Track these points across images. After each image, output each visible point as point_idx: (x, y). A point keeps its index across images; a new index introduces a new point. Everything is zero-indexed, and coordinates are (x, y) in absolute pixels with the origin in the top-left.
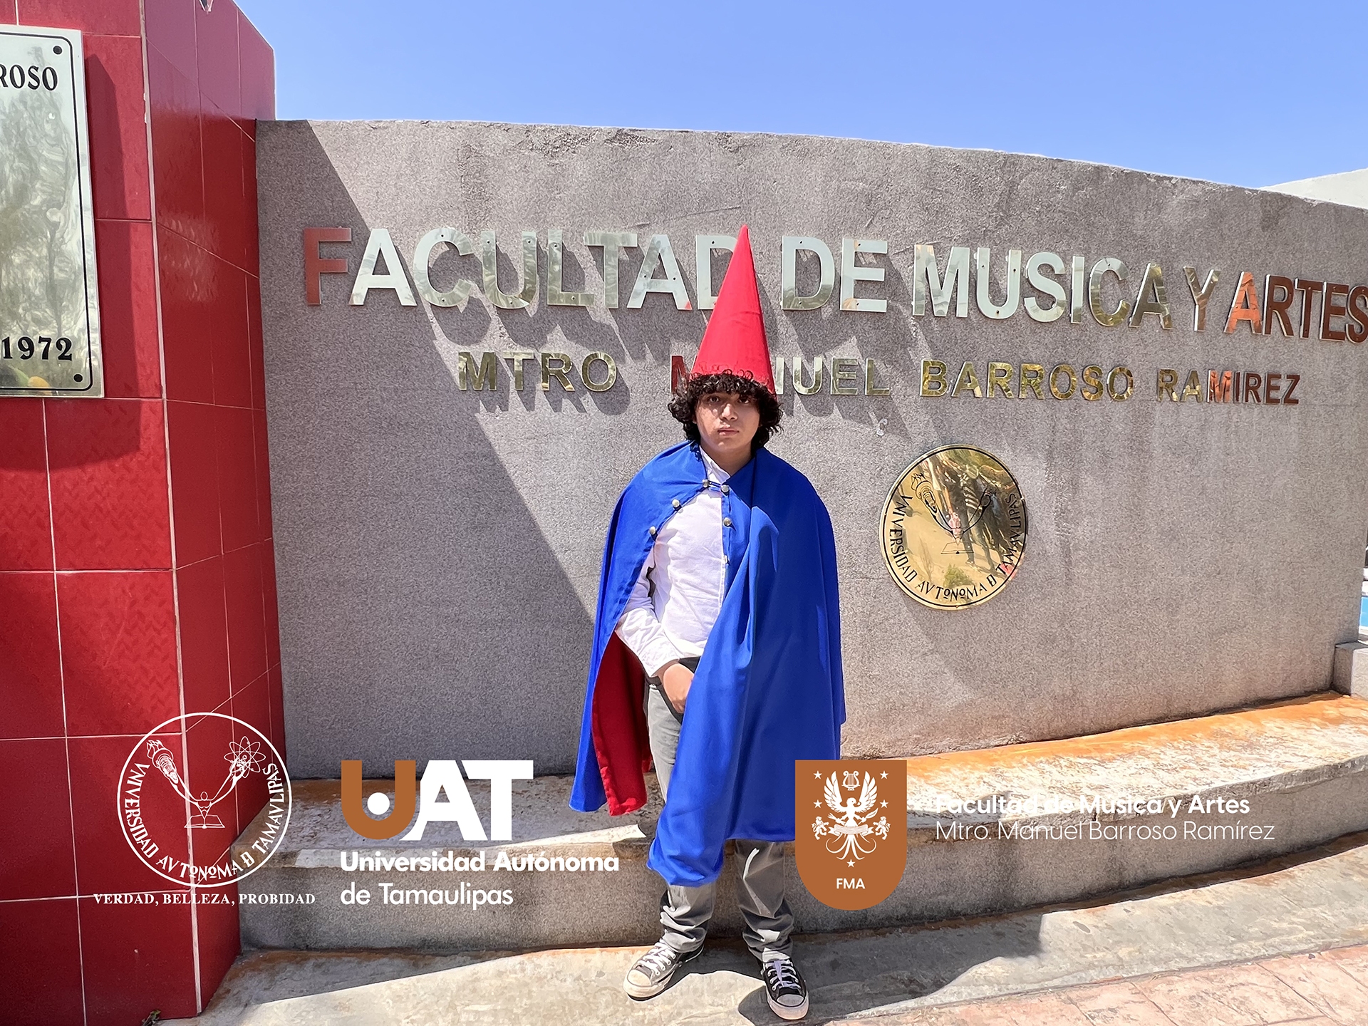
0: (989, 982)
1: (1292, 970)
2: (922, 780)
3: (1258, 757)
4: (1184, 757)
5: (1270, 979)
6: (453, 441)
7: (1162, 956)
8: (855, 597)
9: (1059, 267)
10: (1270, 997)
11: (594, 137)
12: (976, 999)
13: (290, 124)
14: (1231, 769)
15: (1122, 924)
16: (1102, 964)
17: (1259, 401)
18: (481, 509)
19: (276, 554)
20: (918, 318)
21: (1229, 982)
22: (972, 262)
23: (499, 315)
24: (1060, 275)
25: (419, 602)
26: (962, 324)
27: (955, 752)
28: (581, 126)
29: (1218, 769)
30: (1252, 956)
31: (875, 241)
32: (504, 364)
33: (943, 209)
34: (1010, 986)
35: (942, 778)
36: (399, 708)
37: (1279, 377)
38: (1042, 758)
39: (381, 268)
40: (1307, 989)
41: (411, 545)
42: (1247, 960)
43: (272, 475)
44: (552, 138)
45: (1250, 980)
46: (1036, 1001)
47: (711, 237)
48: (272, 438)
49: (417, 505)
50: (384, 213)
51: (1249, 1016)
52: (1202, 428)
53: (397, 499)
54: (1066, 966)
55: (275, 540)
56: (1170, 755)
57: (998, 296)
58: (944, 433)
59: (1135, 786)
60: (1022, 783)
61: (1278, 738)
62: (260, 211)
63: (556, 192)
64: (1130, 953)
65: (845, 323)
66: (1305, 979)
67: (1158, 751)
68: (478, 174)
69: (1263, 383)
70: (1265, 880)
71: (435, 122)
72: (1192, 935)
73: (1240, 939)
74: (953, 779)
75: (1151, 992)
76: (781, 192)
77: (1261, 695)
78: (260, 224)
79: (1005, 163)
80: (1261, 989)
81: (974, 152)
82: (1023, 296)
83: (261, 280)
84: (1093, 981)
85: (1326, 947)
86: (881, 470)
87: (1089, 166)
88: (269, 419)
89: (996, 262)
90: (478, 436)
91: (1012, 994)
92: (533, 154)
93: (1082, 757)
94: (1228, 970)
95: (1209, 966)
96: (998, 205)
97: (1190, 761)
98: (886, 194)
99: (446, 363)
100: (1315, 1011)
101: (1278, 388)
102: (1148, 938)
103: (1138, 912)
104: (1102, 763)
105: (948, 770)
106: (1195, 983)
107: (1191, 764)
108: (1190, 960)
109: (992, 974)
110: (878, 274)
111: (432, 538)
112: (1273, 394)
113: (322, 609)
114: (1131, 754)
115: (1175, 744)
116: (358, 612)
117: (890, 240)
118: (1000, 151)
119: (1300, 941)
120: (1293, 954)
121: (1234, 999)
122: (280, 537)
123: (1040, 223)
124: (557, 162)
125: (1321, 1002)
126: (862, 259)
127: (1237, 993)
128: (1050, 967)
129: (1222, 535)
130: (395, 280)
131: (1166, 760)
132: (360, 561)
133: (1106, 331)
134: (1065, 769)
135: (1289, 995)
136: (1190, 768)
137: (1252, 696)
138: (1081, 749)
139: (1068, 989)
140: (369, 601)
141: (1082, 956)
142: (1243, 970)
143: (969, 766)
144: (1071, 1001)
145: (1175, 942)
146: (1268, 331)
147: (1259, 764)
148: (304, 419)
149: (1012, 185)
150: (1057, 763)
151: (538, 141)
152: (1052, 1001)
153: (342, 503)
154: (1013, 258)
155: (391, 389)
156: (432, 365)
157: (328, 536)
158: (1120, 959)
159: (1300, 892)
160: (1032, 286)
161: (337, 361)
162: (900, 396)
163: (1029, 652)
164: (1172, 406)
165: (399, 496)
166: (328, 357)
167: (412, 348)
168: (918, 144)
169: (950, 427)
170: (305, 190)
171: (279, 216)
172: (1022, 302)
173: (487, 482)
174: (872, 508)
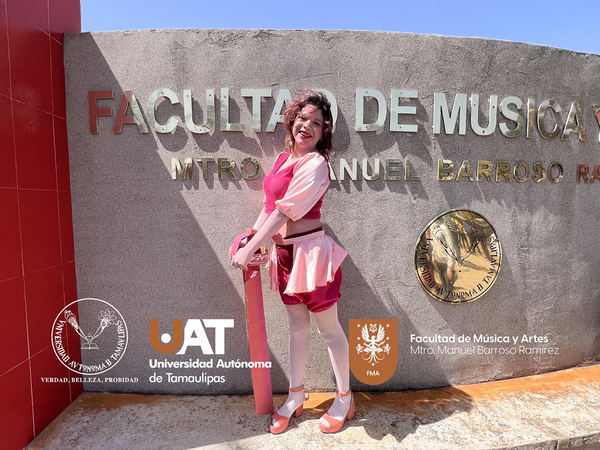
6: (169, 208)
8: (399, 296)
9: (519, 104)
11: (247, 35)
18: (185, 246)
19: (76, 269)
20: (436, 135)
22: (468, 103)
23: (194, 137)
24: (520, 110)
25: (152, 297)
26: (462, 138)
28: (239, 29)
31: (410, 91)
32: (197, 165)
33: (451, 72)
36: (142, 355)
38: (512, 394)
39: (129, 112)
43: (74, 226)
44: (223, 36)
48: (74, 207)
49: (150, 243)
50: (132, 82)
53: (139, 240)
55: (76, 261)
56: (593, 395)
57: (483, 121)
58: (452, 202)
59: (578, 421)
60: (503, 414)
62: (66, 83)
63: (225, 67)
65: (393, 139)
68: (182, 58)
71: (158, 30)
76: (355, 64)
78: (66, 90)
79: (487, 46)
81: (469, 39)
82: (498, 122)
83: (67, 121)
86: (414, 223)
87: (538, 46)
88: (72, 196)
89: (483, 103)
90: (183, 205)
92: (212, 46)
96: (483, 70)
98: (417, 64)
99: (165, 164)
110: (412, 110)
115: (593, 384)
117: (419, 91)
118: (484, 38)
122: (78, 260)
123: (508, 80)
124: (226, 50)
126: (403, 101)
131: (591, 398)
132: (120, 274)
133: (547, 143)
138: (534, 386)
140: (125, 296)
148: (90, 196)
149: (491, 58)
150: (522, 397)
151: (215, 38)
154: (493, 100)
155: (136, 179)
156: (157, 165)
157: (104, 259)
160: (504, 116)
161: (107, 164)
162: (426, 180)
163: (501, 328)
164: (585, 186)
165: (140, 238)
166: (102, 162)
167: (147, 156)
168: (436, 35)
169: (455, 198)
170: (89, 70)
171: (76, 85)
172: (498, 126)
173: (188, 231)
174: (410, 245)
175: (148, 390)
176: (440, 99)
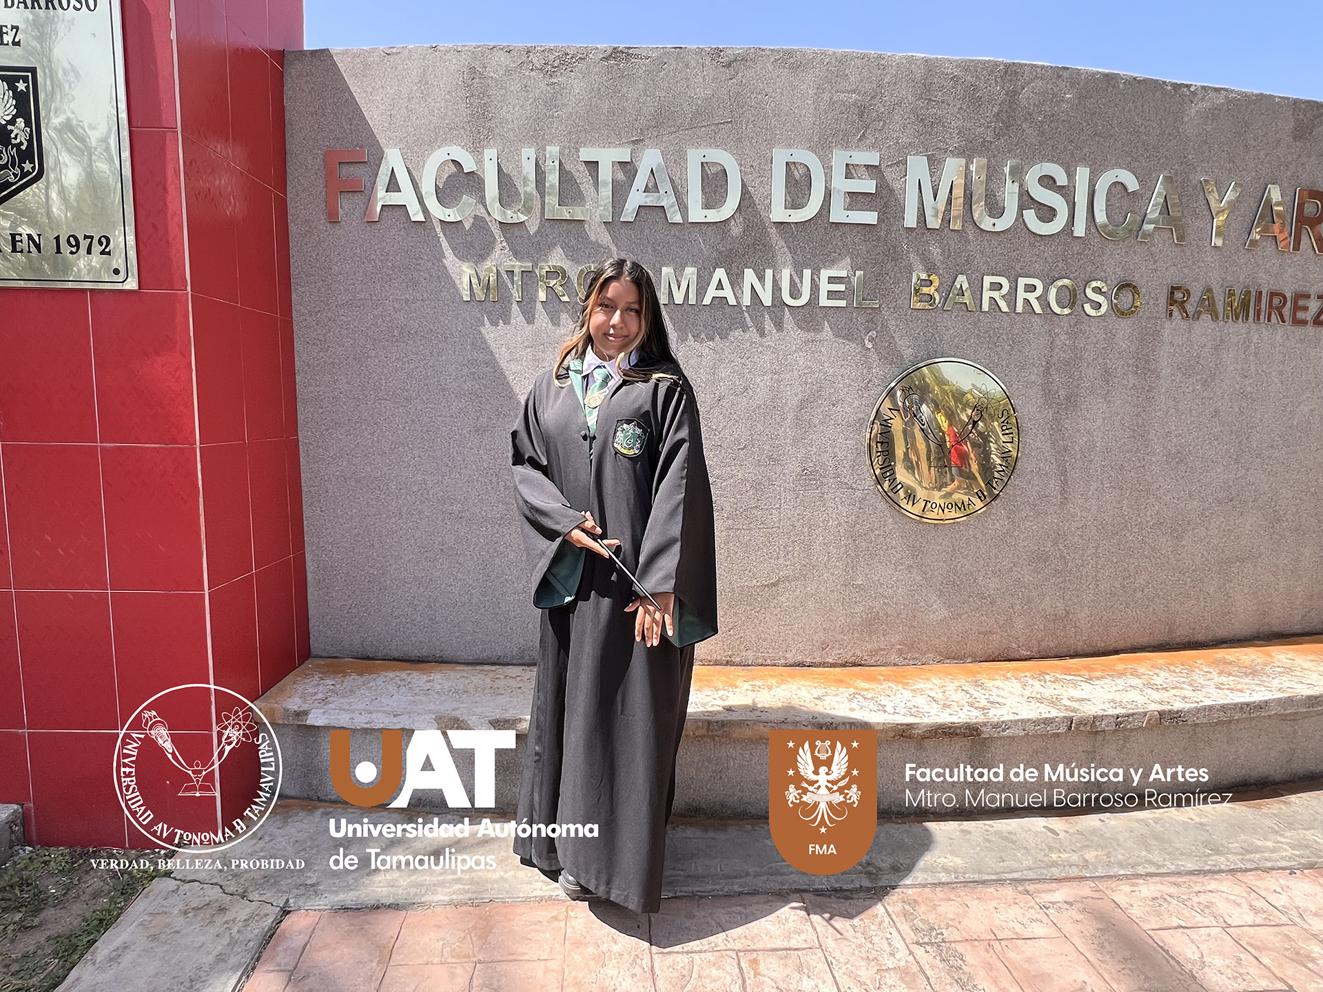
0: (946, 870)
1: (1270, 882)
2: (900, 686)
3: (1259, 682)
4: (1177, 679)
5: (1241, 889)
6: (457, 349)
7: (1130, 861)
8: (840, 507)
9: (1062, 180)
10: (1239, 905)
11: (591, 55)
12: (930, 884)
13: (313, 53)
14: (1227, 692)
15: (1094, 831)
16: (1065, 863)
17: (1284, 321)
18: (483, 413)
19: (301, 452)
20: (910, 230)
21: (1197, 888)
22: (968, 173)
23: (501, 229)
24: (1063, 187)
25: (427, 499)
26: (955, 236)
27: (939, 665)
28: (578, 46)
29: (1213, 691)
30: (1227, 868)
31: (867, 153)
32: (505, 276)
33: (939, 120)
34: (967, 875)
35: (921, 685)
36: (408, 596)
37: (1308, 296)
38: (1027, 674)
39: (393, 186)
40: (1281, 900)
41: (420, 445)
42: (1221, 871)
43: (298, 378)
44: (552, 57)
45: (1221, 888)
46: (991, 890)
47: (703, 151)
48: (298, 346)
49: (425, 408)
50: (397, 134)
51: (1212, 919)
52: (1217, 348)
53: (407, 403)
54: (1028, 862)
55: (300, 439)
56: (1161, 678)
57: (996, 210)
58: (935, 346)
59: (1118, 700)
60: (1001, 693)
61: (1285, 668)
62: (287, 135)
63: (555, 110)
64: (1097, 856)
65: (834, 235)
66: (1281, 892)
67: (1149, 673)
68: (482, 95)
69: (1289, 303)
70: (1257, 804)
71: (443, 46)
72: (1166, 846)
73: (1217, 852)
74: (932, 686)
75: (1113, 891)
76: (772, 105)
77: (1276, 629)
78: (288, 147)
79: (1006, 72)
80: (1229, 896)
81: (973, 61)
82: (1021, 208)
83: (288, 201)
84: (1054, 877)
85: (1311, 866)
86: (869, 382)
87: (1098, 73)
88: (295, 328)
89: (993, 173)
90: (481, 345)
91: (969, 882)
92: (533, 74)
93: (1070, 675)
94: (1200, 879)
95: (1179, 874)
96: (997, 116)
97: (1184, 682)
98: (879, 105)
99: (452, 276)
100: (1284, 919)
101: (1306, 309)
102: (1119, 845)
103: (1113, 823)
104: (1089, 680)
105: (928, 679)
106: (1160, 887)
107: (1183, 686)
108: (1159, 866)
109: (951, 864)
110: (869, 186)
111: (439, 440)
112: (1300, 315)
113: (341, 503)
114: (1122, 674)
115: (1172, 668)
116: (373, 507)
118: (1000, 60)
119: (1283, 858)
120: (1273, 869)
121: (1199, 903)
122: (304, 435)
123: (1042, 133)
124: (555, 81)
125: (1294, 913)
126: (853, 171)
127: (1203, 898)
128: (1012, 862)
129: (1237, 461)
130: (406, 196)
131: (1158, 680)
132: (374, 460)
133: (1111, 245)
134: (1050, 683)
135: (1260, 904)
136: (1182, 688)
137: (1266, 629)
138: (1071, 668)
139: (1027, 883)
141: (1046, 855)
142: (1216, 879)
143: (950, 677)
144: (1027, 892)
145: (1147, 850)
146: (1296, 248)
147: (1258, 688)
148: (325, 328)
149: (1013, 95)
150: (1042, 678)
151: (537, 60)
152: (1009, 891)
153: (358, 406)
154: (1012, 170)
155: (402, 300)
156: (439, 277)
157: (347, 435)
158: (1086, 861)
159: (1293, 816)
160: (1032, 198)
161: (355, 274)
162: (890, 308)
163: (1019, 569)
164: (1184, 325)
165: (408, 399)
166: (346, 270)
167: (421, 261)
168: (914, 54)
169: (941, 340)
170: (327, 114)
171: (304, 139)
172: (1020, 214)
173: (489, 388)
174: (859, 419)
175: (418, 654)
176: (917, 166)
